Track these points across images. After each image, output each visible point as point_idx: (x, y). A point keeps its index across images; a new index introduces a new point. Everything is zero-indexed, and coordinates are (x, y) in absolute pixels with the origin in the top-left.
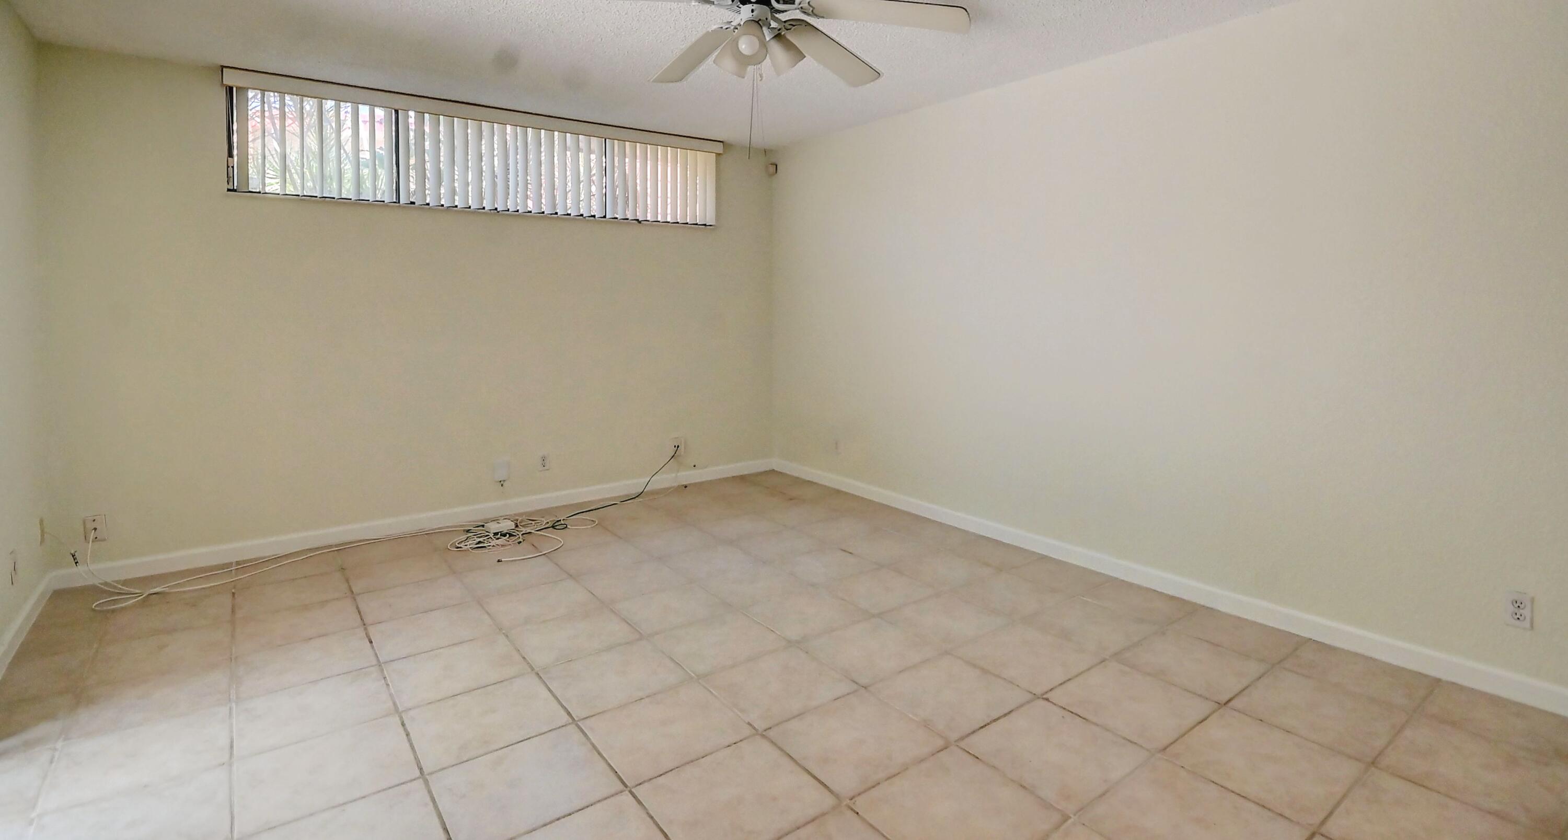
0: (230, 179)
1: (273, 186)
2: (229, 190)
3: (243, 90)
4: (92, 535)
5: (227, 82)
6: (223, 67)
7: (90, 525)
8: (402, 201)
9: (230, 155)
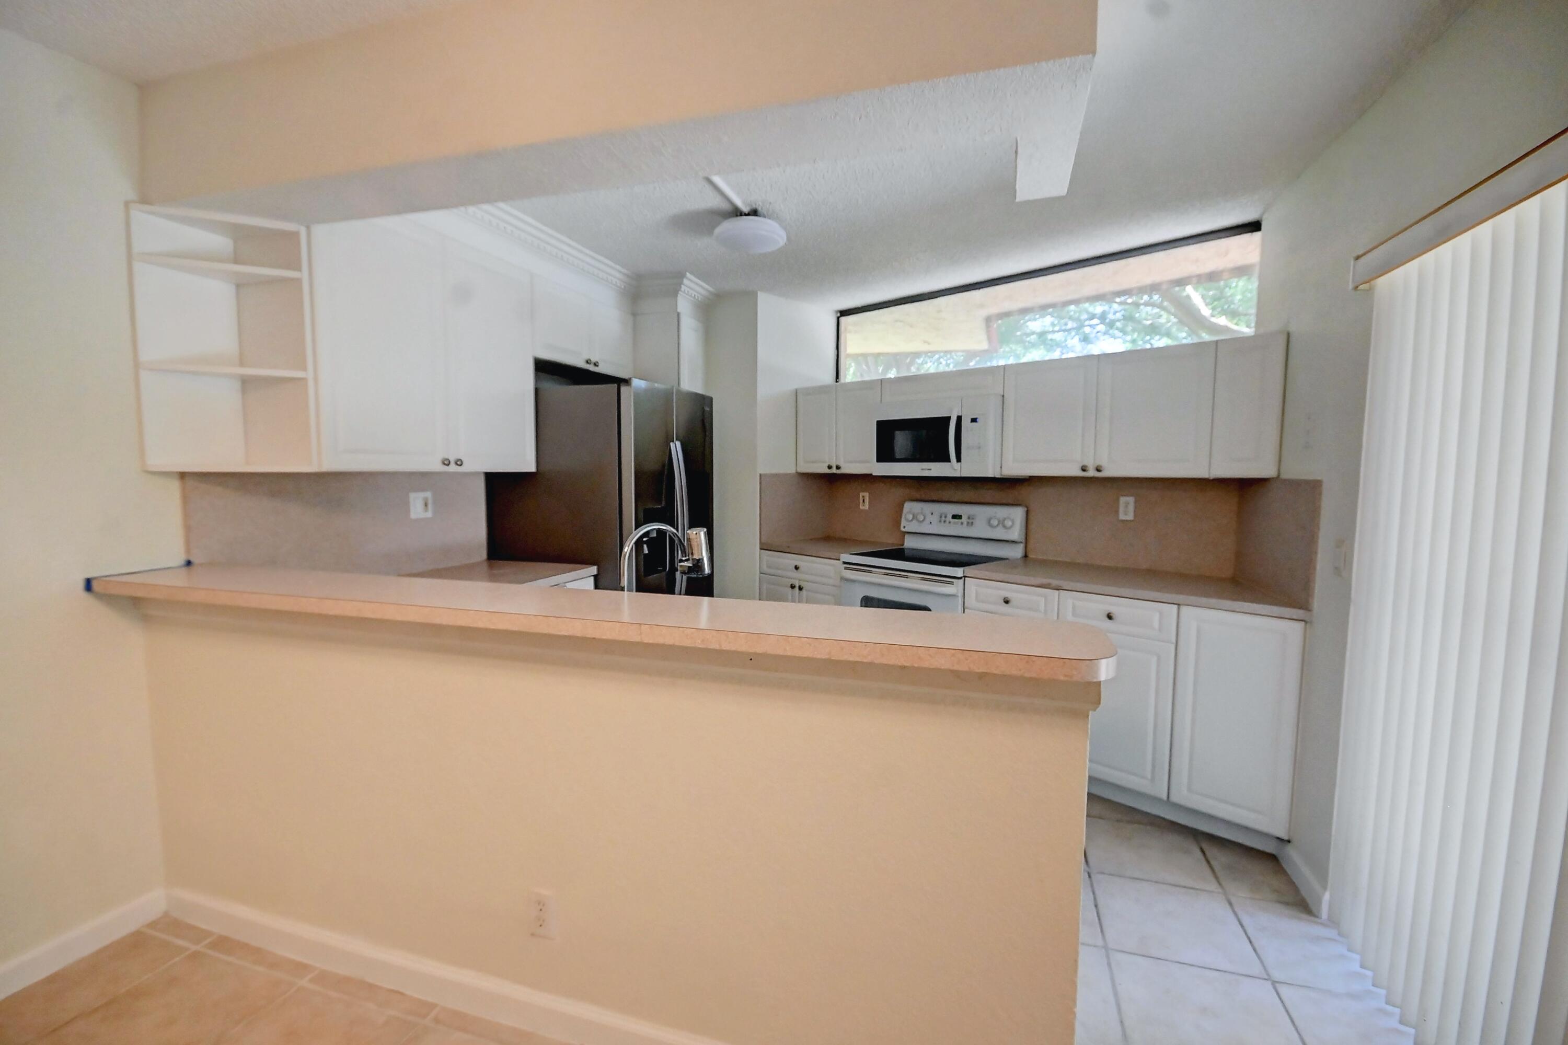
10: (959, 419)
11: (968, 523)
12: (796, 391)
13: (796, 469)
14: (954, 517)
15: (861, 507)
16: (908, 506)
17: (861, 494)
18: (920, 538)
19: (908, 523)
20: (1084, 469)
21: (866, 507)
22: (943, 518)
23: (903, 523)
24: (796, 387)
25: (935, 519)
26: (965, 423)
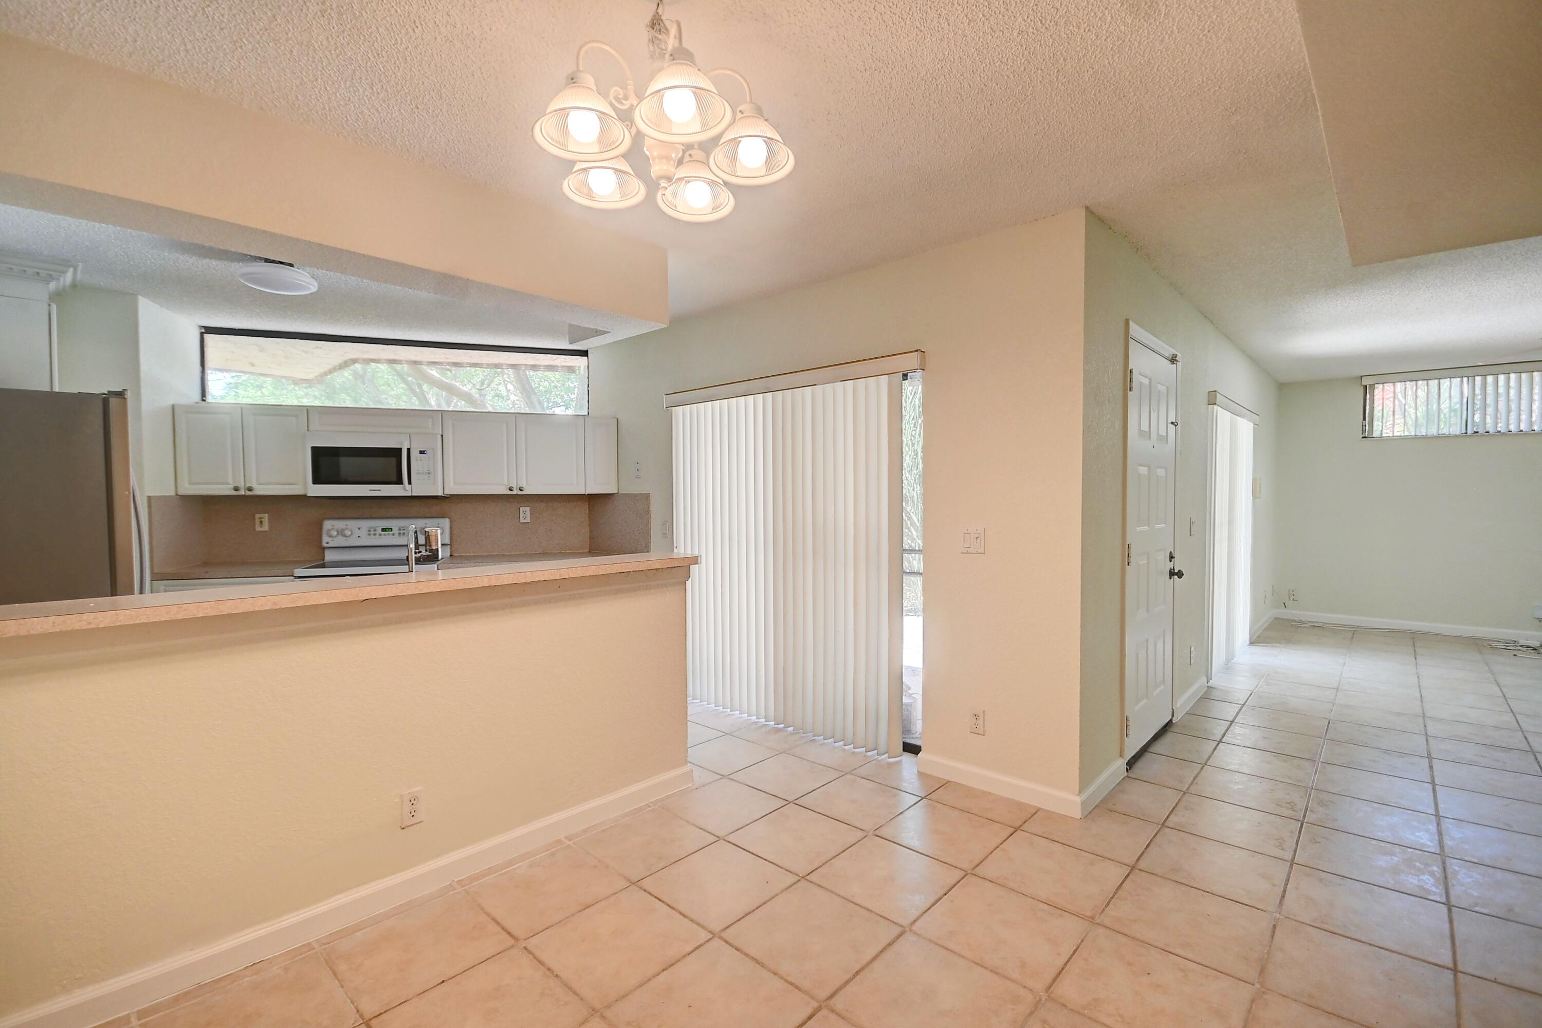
0: (1364, 431)
1: (1387, 433)
2: (1363, 438)
3: (1373, 387)
4: (1292, 598)
5: (1364, 384)
6: (1362, 376)
7: (1291, 593)
8: (1469, 432)
9: (1364, 419)
10: (409, 450)
11: (400, 534)
12: (173, 407)
13: (176, 491)
14: (383, 530)
15: (258, 529)
16: (328, 525)
17: (257, 516)
18: (347, 551)
19: (331, 539)
20: (511, 490)
21: (266, 527)
22: (371, 532)
23: (325, 539)
24: (172, 403)
25: (364, 532)
26: (415, 454)
